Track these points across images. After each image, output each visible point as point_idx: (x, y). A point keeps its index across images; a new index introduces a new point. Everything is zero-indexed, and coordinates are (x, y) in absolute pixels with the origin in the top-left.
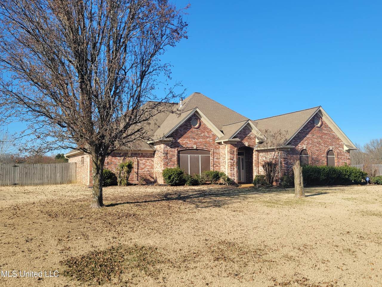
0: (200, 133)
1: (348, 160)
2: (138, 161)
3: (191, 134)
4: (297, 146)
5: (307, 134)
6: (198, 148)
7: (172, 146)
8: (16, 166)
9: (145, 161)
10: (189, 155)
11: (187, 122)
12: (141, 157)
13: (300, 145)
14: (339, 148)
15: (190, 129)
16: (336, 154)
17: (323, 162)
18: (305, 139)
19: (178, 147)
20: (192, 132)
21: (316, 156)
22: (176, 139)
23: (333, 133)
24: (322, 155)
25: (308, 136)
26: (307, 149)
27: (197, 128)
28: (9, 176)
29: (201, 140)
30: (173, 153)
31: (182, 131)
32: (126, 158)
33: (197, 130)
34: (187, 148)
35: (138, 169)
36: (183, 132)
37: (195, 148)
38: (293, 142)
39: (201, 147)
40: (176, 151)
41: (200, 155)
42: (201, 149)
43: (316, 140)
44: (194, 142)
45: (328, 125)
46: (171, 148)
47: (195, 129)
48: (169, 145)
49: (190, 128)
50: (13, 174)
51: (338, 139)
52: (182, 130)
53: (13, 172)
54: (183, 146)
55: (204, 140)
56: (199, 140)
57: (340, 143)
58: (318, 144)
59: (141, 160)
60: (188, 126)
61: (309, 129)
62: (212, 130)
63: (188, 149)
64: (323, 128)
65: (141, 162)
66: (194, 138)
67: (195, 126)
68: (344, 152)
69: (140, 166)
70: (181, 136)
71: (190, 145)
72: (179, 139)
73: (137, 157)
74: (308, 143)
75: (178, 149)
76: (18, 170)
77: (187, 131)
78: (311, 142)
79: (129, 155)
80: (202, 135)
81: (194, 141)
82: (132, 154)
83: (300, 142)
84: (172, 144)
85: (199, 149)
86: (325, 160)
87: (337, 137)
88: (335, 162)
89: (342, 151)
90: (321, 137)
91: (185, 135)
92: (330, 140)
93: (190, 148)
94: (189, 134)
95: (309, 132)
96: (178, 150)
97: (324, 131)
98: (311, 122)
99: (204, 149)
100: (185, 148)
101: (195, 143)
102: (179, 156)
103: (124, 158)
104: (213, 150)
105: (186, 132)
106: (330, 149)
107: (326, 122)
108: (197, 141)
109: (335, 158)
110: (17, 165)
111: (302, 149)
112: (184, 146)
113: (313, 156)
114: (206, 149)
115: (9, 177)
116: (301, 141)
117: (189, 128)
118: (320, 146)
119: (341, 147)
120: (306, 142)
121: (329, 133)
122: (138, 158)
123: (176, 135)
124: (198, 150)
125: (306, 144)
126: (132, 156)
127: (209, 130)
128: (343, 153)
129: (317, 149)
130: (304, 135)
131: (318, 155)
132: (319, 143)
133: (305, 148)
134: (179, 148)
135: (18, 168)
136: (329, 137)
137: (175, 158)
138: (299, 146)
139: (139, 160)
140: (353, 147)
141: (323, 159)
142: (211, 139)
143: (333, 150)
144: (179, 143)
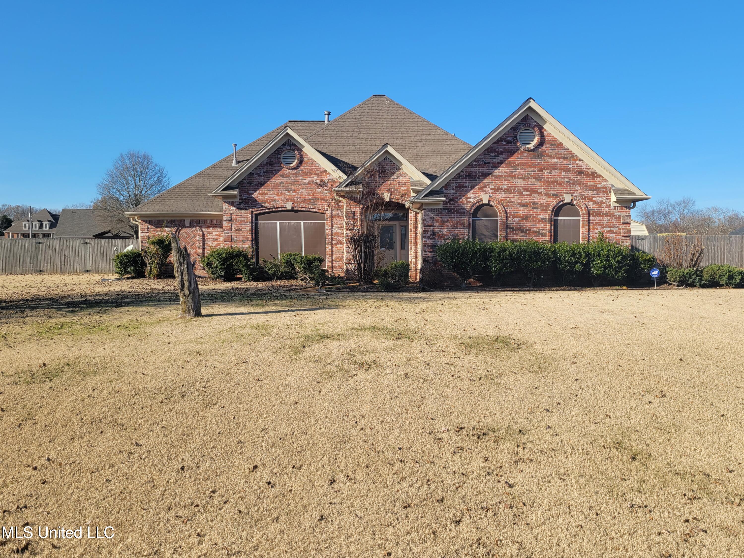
0: (301, 178)
1: (622, 227)
2: (203, 235)
3: (283, 181)
4: (463, 198)
5: (495, 168)
6: (297, 209)
7: (240, 207)
8: (87, 243)
9: (216, 235)
10: (278, 223)
11: (272, 158)
12: (209, 227)
13: (472, 196)
14: (594, 199)
15: (279, 171)
16: (584, 212)
17: (542, 232)
18: (486, 180)
19: (254, 206)
20: (283, 177)
21: (520, 219)
22: (250, 192)
23: (577, 162)
24: (539, 217)
25: (496, 173)
26: (492, 203)
27: (294, 169)
28: (77, 258)
29: (303, 192)
30: (243, 219)
31: (261, 176)
32: (180, 230)
33: (293, 172)
34: (272, 209)
35: (204, 249)
36: (263, 177)
37: (289, 208)
38: (453, 189)
39: (302, 206)
40: (250, 216)
41: (303, 222)
42: (304, 209)
43: (521, 182)
44: (289, 196)
45: (561, 144)
46: (240, 209)
47: (291, 171)
48: (235, 204)
49: (278, 168)
50: (83, 255)
51: (594, 175)
52: (261, 174)
53: (83, 252)
54: (263, 204)
55: (310, 192)
56: (300, 192)
57: (600, 186)
58: (526, 189)
59: (210, 233)
60: (275, 165)
61: (501, 157)
62: (328, 170)
63: (274, 210)
64: (547, 152)
65: (209, 236)
66: (288, 189)
67: (291, 165)
68: (611, 207)
69: (208, 243)
70: (260, 185)
71: (279, 203)
72: (256, 190)
73: (201, 227)
74: (495, 191)
75: (252, 212)
76: (89, 250)
77: (272, 176)
78: (505, 187)
79: (187, 224)
80: (307, 181)
81: (288, 194)
82: (191, 222)
83: (472, 188)
84: (240, 201)
85: (300, 209)
86: (548, 227)
87: (590, 171)
88: (581, 231)
89: (603, 205)
90: (538, 175)
91: (269, 184)
92: (566, 180)
93: (279, 209)
94: (276, 180)
95: (501, 163)
96: (255, 213)
97: (548, 159)
98: (510, 139)
99: (311, 210)
100: (269, 209)
101: (290, 199)
102: (257, 224)
103: (177, 230)
104: (329, 211)
105: (270, 178)
106: (565, 202)
107: (556, 136)
108: (294, 194)
109: (581, 222)
110: (88, 241)
111: (477, 205)
112: (266, 205)
113: (509, 219)
114: (314, 210)
115: (77, 261)
116: (476, 185)
117: (276, 168)
118: (533, 195)
119: (601, 194)
120: (491, 187)
121: (565, 162)
122: (204, 230)
123: (248, 185)
124: (297, 211)
125: (491, 191)
126: (191, 226)
127: (322, 170)
128: (607, 209)
129: (525, 202)
130: (485, 170)
131: (525, 218)
132: (532, 189)
133: (485, 201)
134: (256, 209)
135: (90, 246)
136: (563, 173)
137: (247, 229)
138: (470, 198)
139: (206, 233)
140: (634, 194)
141: (542, 225)
142: (326, 190)
143: (575, 203)
144: (255, 200)
